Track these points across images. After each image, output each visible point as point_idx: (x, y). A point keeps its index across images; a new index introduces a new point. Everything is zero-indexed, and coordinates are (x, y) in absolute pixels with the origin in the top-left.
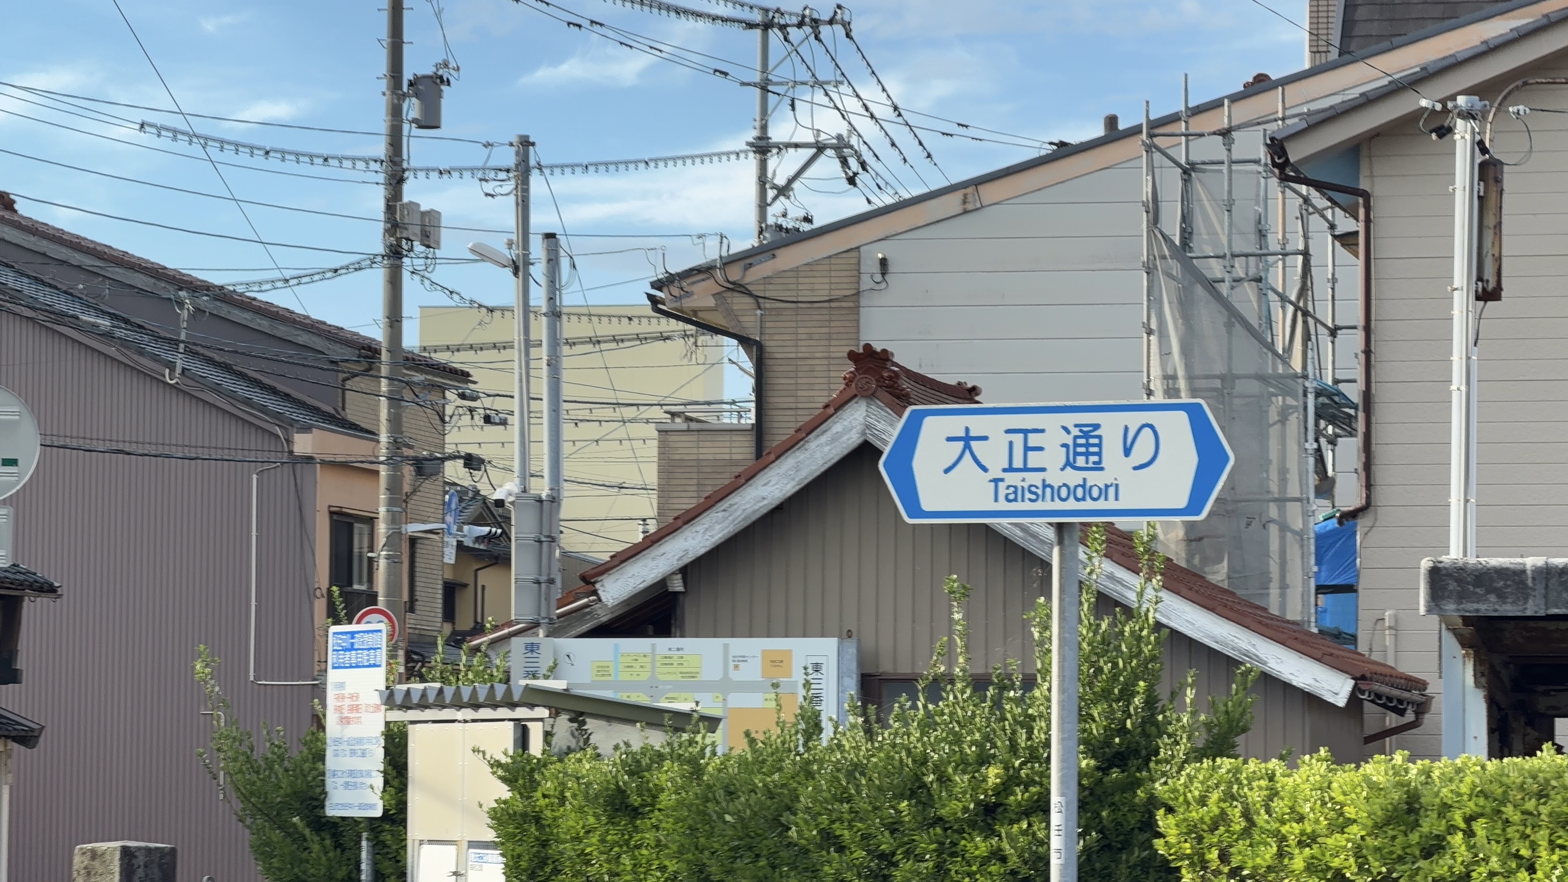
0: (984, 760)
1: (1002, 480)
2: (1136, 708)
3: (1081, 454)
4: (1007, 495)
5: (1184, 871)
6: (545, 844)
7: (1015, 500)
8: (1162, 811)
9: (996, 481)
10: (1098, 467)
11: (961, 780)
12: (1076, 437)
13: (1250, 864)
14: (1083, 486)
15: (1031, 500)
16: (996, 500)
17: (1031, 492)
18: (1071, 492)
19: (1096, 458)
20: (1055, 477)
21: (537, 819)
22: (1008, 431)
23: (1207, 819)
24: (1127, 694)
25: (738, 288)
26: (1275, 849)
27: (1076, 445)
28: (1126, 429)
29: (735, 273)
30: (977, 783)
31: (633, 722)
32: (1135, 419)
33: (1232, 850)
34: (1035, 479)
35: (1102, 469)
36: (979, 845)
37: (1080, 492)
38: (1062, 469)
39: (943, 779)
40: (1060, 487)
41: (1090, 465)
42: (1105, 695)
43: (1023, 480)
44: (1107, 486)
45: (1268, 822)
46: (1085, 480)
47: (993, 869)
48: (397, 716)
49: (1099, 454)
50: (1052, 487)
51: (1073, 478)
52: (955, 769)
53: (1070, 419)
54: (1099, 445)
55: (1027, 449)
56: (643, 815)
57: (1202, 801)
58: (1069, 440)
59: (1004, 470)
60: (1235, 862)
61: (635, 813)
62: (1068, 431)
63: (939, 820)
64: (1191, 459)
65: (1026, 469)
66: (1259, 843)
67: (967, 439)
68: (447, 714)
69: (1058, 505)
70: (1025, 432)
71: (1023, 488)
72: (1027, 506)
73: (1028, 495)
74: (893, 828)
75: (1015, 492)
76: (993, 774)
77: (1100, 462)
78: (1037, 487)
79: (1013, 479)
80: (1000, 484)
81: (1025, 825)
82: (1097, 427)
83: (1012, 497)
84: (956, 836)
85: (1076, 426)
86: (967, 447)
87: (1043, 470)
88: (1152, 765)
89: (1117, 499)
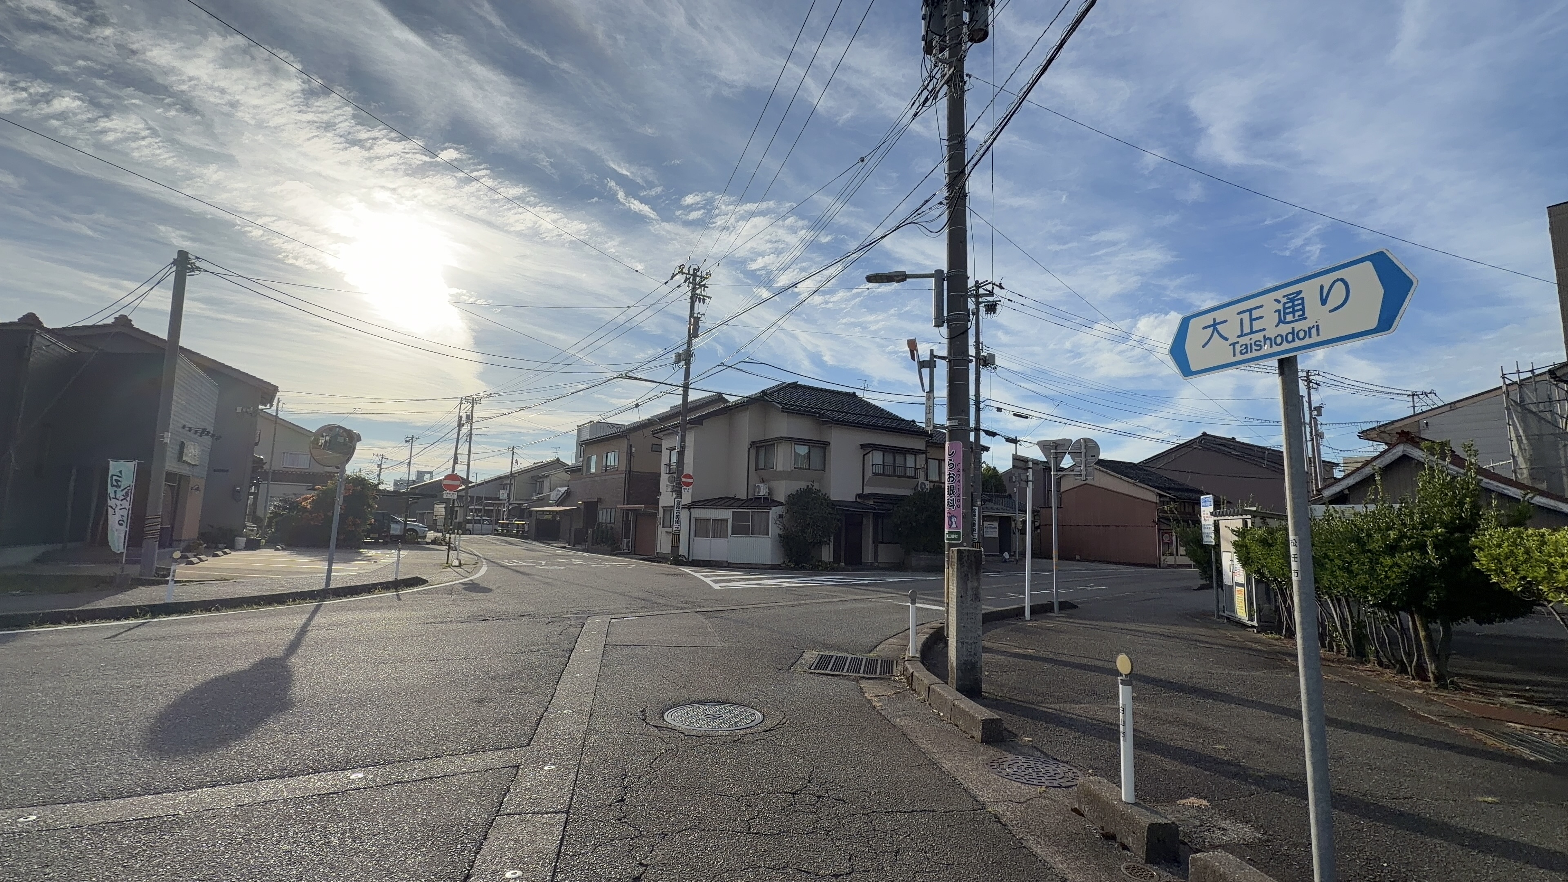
0: (1389, 528)
1: (1238, 343)
2: (1466, 509)
3: (1289, 313)
4: (1241, 350)
5: (1492, 576)
6: (1248, 553)
7: (1247, 352)
8: (1477, 550)
9: (1233, 344)
10: (1303, 318)
11: (1377, 536)
12: (1284, 304)
13: (1531, 575)
14: (1293, 333)
15: (1256, 350)
16: (1234, 355)
17: (1255, 345)
18: (1285, 338)
19: (1300, 313)
20: (1271, 333)
21: (1246, 546)
22: (1239, 313)
23: (1502, 554)
24: (1461, 503)
25: (1384, 432)
26: (1546, 569)
27: (1285, 308)
28: (1322, 287)
29: (1382, 429)
30: (1385, 538)
31: (1274, 518)
32: (1327, 280)
33: (1519, 569)
34: (1259, 336)
35: (1306, 318)
36: (1388, 561)
37: (1290, 337)
38: (1277, 326)
39: (1369, 535)
40: (1276, 338)
41: (1297, 318)
42: (1450, 504)
43: (1251, 339)
44: (1310, 329)
45: (1539, 556)
46: (1293, 328)
47: (1395, 570)
48: (1216, 518)
49: (1303, 309)
50: (1270, 339)
51: (1284, 329)
52: (1375, 532)
53: (1279, 294)
54: (1303, 304)
55: (1252, 320)
56: (1273, 546)
57: (1499, 546)
58: (1280, 307)
59: (1238, 337)
60: (1523, 573)
61: (1270, 545)
62: (1278, 301)
63: (1369, 551)
64: (1378, 292)
65: (1252, 332)
66: (1535, 566)
67: (1215, 325)
68: (1227, 517)
69: (1276, 349)
70: (1250, 311)
71: (1251, 344)
72: (1255, 354)
73: (1254, 347)
74: (1350, 552)
75: (1246, 348)
76: (1393, 534)
77: (1304, 314)
78: (1260, 341)
79: (1245, 340)
80: (1236, 345)
81: (1410, 554)
82: (1300, 292)
83: (1244, 351)
84: (1378, 557)
85: (1284, 297)
86: (1215, 329)
87: (1264, 330)
88: (1477, 532)
89: (1318, 335)
